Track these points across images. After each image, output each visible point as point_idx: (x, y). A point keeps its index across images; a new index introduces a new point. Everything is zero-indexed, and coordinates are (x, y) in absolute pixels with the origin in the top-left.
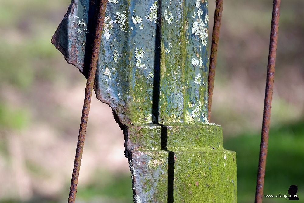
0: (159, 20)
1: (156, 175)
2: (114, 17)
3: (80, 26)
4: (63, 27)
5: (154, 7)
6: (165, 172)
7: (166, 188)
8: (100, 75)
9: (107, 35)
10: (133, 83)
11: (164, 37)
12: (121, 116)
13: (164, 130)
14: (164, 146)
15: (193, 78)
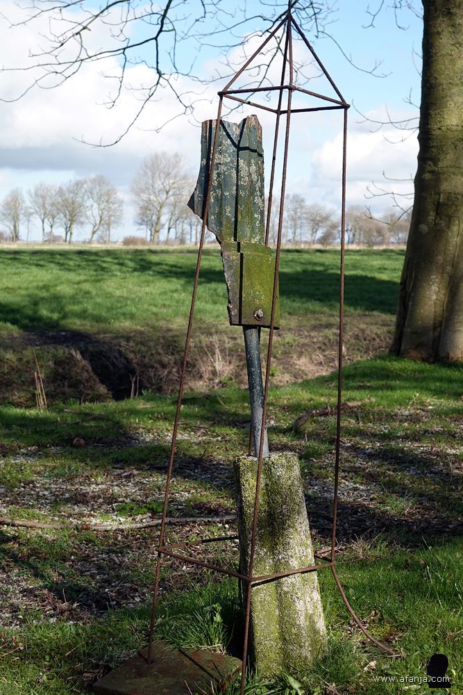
0: (237, 194)
1: (234, 263)
2: (215, 192)
3: (200, 197)
4: (192, 197)
5: (235, 188)
6: (239, 262)
7: (239, 269)
8: (209, 219)
9: (212, 200)
10: (224, 223)
11: (239, 202)
12: (219, 238)
13: (239, 244)
14: (239, 251)
15: (255, 223)
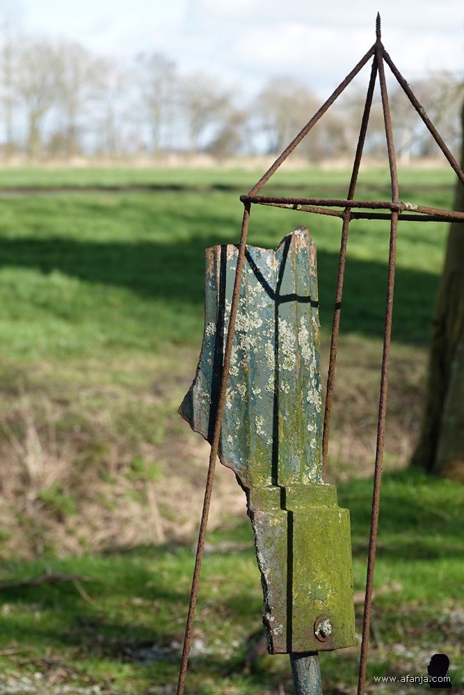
0: (277, 390)
1: (277, 533)
2: (235, 388)
3: (204, 398)
4: (189, 398)
5: (272, 379)
6: (285, 530)
7: (285, 544)
8: (223, 441)
9: (229, 405)
10: (253, 449)
11: (281, 406)
12: (243, 479)
13: (283, 491)
14: (283, 506)
15: (309, 443)
